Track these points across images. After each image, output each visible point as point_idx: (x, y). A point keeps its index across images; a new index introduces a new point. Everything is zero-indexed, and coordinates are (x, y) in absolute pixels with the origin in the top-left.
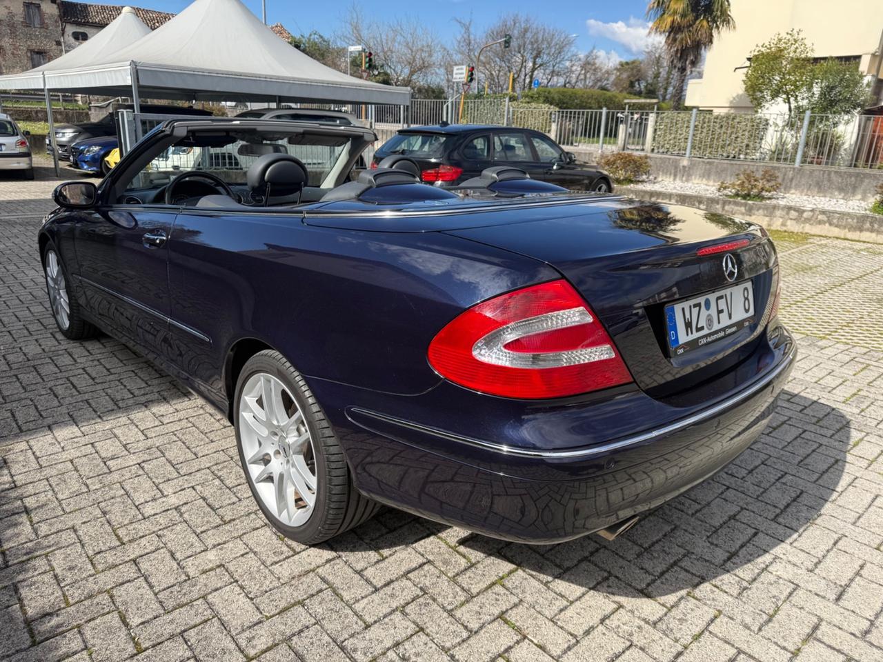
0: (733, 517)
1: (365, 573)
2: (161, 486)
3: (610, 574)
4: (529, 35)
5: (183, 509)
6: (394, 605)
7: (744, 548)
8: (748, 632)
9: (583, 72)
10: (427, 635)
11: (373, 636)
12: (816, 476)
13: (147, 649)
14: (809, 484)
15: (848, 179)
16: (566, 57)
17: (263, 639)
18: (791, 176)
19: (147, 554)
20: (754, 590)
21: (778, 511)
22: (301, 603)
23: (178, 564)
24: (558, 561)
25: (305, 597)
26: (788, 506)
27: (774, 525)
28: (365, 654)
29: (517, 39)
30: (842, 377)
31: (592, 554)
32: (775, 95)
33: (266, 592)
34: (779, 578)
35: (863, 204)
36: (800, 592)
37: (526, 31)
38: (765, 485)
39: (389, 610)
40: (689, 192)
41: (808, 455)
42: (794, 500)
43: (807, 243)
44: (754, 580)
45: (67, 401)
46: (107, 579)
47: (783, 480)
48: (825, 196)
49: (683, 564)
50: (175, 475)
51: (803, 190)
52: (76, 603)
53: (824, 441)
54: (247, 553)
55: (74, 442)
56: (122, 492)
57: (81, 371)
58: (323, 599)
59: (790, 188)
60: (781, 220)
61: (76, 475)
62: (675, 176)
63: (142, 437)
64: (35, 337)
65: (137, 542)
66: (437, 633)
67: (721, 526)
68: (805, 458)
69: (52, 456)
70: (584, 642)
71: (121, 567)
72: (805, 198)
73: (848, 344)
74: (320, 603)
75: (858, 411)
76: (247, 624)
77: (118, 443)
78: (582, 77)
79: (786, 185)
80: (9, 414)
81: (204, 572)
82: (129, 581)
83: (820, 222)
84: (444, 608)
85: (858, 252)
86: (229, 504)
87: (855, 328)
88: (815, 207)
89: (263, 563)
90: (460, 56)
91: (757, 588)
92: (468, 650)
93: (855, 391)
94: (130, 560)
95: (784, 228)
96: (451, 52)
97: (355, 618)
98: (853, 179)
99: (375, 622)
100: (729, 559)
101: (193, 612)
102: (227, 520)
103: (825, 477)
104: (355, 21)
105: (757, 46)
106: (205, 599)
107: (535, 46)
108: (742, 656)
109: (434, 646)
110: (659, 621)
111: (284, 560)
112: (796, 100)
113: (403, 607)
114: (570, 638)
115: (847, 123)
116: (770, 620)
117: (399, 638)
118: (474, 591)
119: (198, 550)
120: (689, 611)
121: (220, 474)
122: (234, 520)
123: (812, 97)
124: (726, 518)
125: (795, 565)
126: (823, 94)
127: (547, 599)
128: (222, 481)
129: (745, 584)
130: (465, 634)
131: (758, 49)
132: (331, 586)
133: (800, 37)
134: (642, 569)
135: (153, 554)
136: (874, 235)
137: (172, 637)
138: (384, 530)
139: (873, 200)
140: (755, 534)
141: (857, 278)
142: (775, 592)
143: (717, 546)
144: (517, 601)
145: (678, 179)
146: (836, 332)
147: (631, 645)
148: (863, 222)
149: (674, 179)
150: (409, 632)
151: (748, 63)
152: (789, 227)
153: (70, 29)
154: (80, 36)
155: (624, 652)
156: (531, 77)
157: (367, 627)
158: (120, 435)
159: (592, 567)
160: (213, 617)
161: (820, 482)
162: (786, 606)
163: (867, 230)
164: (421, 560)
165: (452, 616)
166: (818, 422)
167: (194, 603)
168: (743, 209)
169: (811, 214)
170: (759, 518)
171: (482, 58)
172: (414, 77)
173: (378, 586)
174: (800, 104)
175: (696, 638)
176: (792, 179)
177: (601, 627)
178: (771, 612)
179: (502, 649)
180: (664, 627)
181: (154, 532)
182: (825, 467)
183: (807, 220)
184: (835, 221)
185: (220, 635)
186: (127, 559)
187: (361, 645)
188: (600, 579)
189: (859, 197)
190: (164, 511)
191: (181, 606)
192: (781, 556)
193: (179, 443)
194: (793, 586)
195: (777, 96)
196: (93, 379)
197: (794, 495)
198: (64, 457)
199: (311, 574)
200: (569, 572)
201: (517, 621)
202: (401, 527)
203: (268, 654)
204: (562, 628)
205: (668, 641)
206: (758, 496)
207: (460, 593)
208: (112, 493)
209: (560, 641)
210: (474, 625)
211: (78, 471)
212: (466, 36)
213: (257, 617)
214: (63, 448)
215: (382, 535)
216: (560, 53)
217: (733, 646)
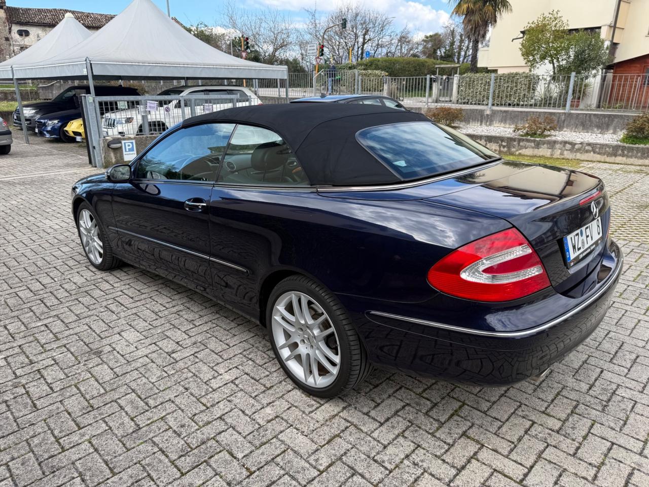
0: (585, 362)
1: (370, 414)
2: (215, 368)
3: (521, 404)
4: (359, 18)
5: (237, 382)
6: (397, 432)
7: (598, 381)
8: (614, 432)
9: (399, 44)
10: (424, 449)
11: (391, 452)
12: (629, 332)
13: (255, 472)
14: (626, 337)
15: (603, 120)
16: (387, 34)
17: (324, 460)
18: (563, 119)
19: (227, 413)
20: (611, 406)
21: (612, 356)
22: (338, 436)
23: (250, 418)
24: (487, 398)
25: (339, 432)
26: (616, 352)
27: (612, 365)
28: (391, 463)
29: (350, 22)
30: (628, 264)
31: (506, 392)
32: (543, 58)
33: (313, 431)
34: (623, 397)
35: (615, 136)
36: (638, 406)
37: (357, 15)
38: (599, 339)
39: (394, 436)
40: (493, 134)
41: (621, 318)
42: (620, 348)
43: (580, 167)
44: (609, 400)
45: (122, 315)
46: (209, 431)
47: (609, 336)
48: (588, 132)
49: (563, 393)
50: (221, 360)
51: (572, 128)
52: (197, 447)
53: (628, 308)
54: (290, 407)
55: (141, 343)
56: (191, 374)
57: (121, 293)
58: (351, 432)
59: (563, 127)
60: (560, 151)
61: (154, 366)
62: (481, 122)
63: (187, 337)
64: (76, 270)
65: (216, 406)
66: (429, 447)
67: (579, 369)
68: (619, 320)
69: (132, 354)
70: (519, 446)
71: (214, 422)
72: (574, 134)
73: (626, 240)
74: (350, 435)
75: (644, 286)
76: (310, 452)
77: (171, 342)
78: (399, 47)
79: (560, 125)
80: (87, 327)
81: (269, 421)
82: (223, 431)
83: (587, 151)
84: (427, 432)
85: (616, 171)
86: (265, 377)
87: (628, 228)
88: (582, 141)
89: (304, 412)
90: (309, 36)
91: (612, 405)
92: (452, 456)
93: (639, 273)
94: (218, 418)
95: (562, 157)
96: (303, 33)
97: (376, 443)
98: (607, 119)
99: (389, 444)
100: (590, 388)
101: (273, 447)
102: (269, 387)
103: (634, 331)
104: (231, 13)
105: (529, 23)
106: (277, 438)
107: (364, 26)
108: (615, 446)
109: (430, 455)
110: (560, 429)
111: (316, 409)
112: (558, 61)
113: (402, 433)
114: (510, 444)
115: (595, 76)
116: (625, 424)
117: (407, 452)
118: (443, 421)
119: (259, 408)
120: (576, 422)
121: (250, 357)
122: (272, 386)
123: (569, 58)
124: (581, 363)
125: (631, 389)
126: (576, 56)
127: (488, 422)
128: (253, 361)
129: (605, 403)
130: (446, 447)
131: (529, 25)
132: (352, 424)
133: (559, 15)
134: (539, 398)
135: (231, 413)
136: (624, 159)
137: (267, 463)
138: (372, 387)
139: (621, 134)
140: (602, 372)
141: (620, 191)
142: (623, 406)
143: (580, 380)
144: (470, 424)
145: (483, 124)
146: (616, 232)
147: (548, 446)
148: (617, 150)
149: (481, 125)
150: (412, 448)
151: (521, 35)
152: (565, 156)
153: (15, 28)
154: (24, 33)
155: (545, 450)
156: (362, 49)
157: (385, 447)
158: (171, 336)
159: (508, 400)
160: (288, 449)
161: (632, 335)
162: (633, 415)
163: (620, 155)
164: (402, 404)
165: (435, 436)
166: (621, 295)
167: (272, 441)
168: (533, 144)
169: (580, 146)
170: (602, 362)
171: (325, 37)
172: (277, 53)
173: (382, 421)
174: (561, 63)
175: (585, 438)
176: (564, 121)
177: (526, 436)
178: (624, 419)
179: (472, 454)
180: (564, 433)
181: (224, 399)
182: (633, 326)
183: (578, 150)
184: (597, 150)
185: (297, 459)
186: (216, 417)
187: (386, 458)
188: (516, 407)
189: (611, 131)
190: (225, 385)
191: (265, 444)
192: (621, 384)
193: (214, 339)
194: (633, 402)
195: (545, 59)
196: (132, 298)
197: (619, 345)
198: (140, 354)
199: (337, 418)
200: (496, 404)
201: (474, 436)
202: (381, 383)
203: (331, 468)
204: (503, 438)
205: (569, 441)
206: (597, 347)
207: (434, 422)
208: (185, 376)
209: (505, 446)
210: (450, 441)
211: (154, 363)
212: (313, 21)
213: (315, 447)
214: (136, 347)
215: (371, 390)
216: (382, 30)
217: (608, 441)
